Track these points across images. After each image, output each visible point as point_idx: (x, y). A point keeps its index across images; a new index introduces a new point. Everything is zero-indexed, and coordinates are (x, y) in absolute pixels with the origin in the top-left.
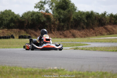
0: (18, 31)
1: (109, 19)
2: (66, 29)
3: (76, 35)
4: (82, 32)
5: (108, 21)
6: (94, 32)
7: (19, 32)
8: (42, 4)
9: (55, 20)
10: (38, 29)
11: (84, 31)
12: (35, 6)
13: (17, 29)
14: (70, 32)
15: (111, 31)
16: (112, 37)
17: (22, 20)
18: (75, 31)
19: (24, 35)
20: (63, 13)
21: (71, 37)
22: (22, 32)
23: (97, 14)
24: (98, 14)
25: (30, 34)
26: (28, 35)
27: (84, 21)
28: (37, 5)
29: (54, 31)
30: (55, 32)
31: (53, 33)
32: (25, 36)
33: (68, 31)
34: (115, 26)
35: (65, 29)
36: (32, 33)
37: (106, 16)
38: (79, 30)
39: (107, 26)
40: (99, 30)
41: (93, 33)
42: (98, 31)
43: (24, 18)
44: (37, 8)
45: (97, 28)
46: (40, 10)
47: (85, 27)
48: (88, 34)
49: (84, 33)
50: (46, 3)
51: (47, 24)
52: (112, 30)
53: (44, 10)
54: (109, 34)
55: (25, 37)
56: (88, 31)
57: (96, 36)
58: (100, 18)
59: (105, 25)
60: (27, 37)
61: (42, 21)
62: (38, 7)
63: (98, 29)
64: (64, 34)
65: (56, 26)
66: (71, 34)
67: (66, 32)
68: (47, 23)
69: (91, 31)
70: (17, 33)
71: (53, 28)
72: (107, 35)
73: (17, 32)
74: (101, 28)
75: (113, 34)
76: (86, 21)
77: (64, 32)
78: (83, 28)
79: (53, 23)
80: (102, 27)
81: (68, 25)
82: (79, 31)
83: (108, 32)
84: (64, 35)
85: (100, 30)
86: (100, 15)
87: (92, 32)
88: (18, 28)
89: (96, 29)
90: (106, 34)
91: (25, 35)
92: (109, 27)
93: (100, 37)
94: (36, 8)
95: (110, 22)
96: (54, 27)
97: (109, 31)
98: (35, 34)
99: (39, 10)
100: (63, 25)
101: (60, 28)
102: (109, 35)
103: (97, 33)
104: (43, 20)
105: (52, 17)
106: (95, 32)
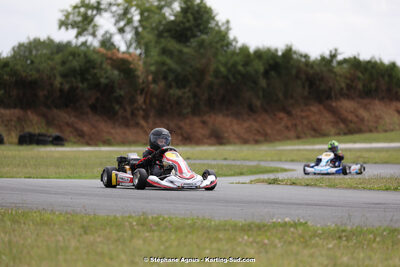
0: (15, 119)
1: (346, 78)
2: (189, 110)
3: (226, 135)
4: (246, 125)
5: (343, 85)
6: (289, 124)
7: (19, 119)
8: (89, 12)
9: (150, 78)
10: (88, 110)
11: (255, 120)
12: (63, 18)
13: (12, 111)
14: (204, 123)
15: (351, 122)
16: (355, 142)
17: (30, 79)
18: (221, 121)
19: (37, 131)
20: (180, 52)
21: (209, 141)
22: (31, 121)
23: (303, 60)
24: (306, 56)
25: (60, 128)
26: (54, 132)
27: (255, 82)
28: (67, 16)
29: (146, 117)
30: (151, 121)
31: (142, 127)
32: (40, 135)
33: (196, 119)
34: (365, 101)
35: (185, 111)
36: (68, 124)
37: (334, 64)
38: (237, 115)
39: (339, 104)
40: (307, 117)
41: (287, 128)
42: (305, 122)
43: (38, 71)
44: (67, 29)
45: (302, 111)
46: (79, 34)
47: (258, 103)
48: (269, 131)
49: (256, 125)
50: (106, 10)
51: (122, 93)
52: (357, 116)
53: (94, 35)
54: (346, 131)
55: (41, 138)
56: (270, 121)
57: (298, 137)
58: (311, 72)
59: (329, 97)
60: (51, 139)
61: (103, 81)
62: (74, 25)
63: (304, 114)
64: (180, 128)
65: (154, 101)
66: (206, 132)
67: (188, 121)
68: (120, 89)
69: (281, 119)
70: (13, 123)
71: (144, 107)
72: (339, 134)
73: (11, 120)
74: (314, 109)
75: (359, 131)
76: (263, 83)
77: (182, 124)
78: (252, 109)
79: (142, 91)
80: (321, 107)
81: (195, 95)
82: (235, 121)
83: (342, 126)
84: (182, 135)
85: (313, 118)
86: (314, 62)
87: (283, 124)
88: (15, 107)
89: (297, 111)
90: (333, 131)
91: (43, 131)
92: (346, 105)
93: (314, 144)
94: (63, 28)
95: (349, 87)
96: (145, 102)
97: (344, 121)
98: (76, 130)
99: (77, 37)
100: (180, 98)
101: (168, 107)
102: (345, 134)
103: (299, 128)
104: (107, 78)
105: (139, 67)
106: (296, 125)
